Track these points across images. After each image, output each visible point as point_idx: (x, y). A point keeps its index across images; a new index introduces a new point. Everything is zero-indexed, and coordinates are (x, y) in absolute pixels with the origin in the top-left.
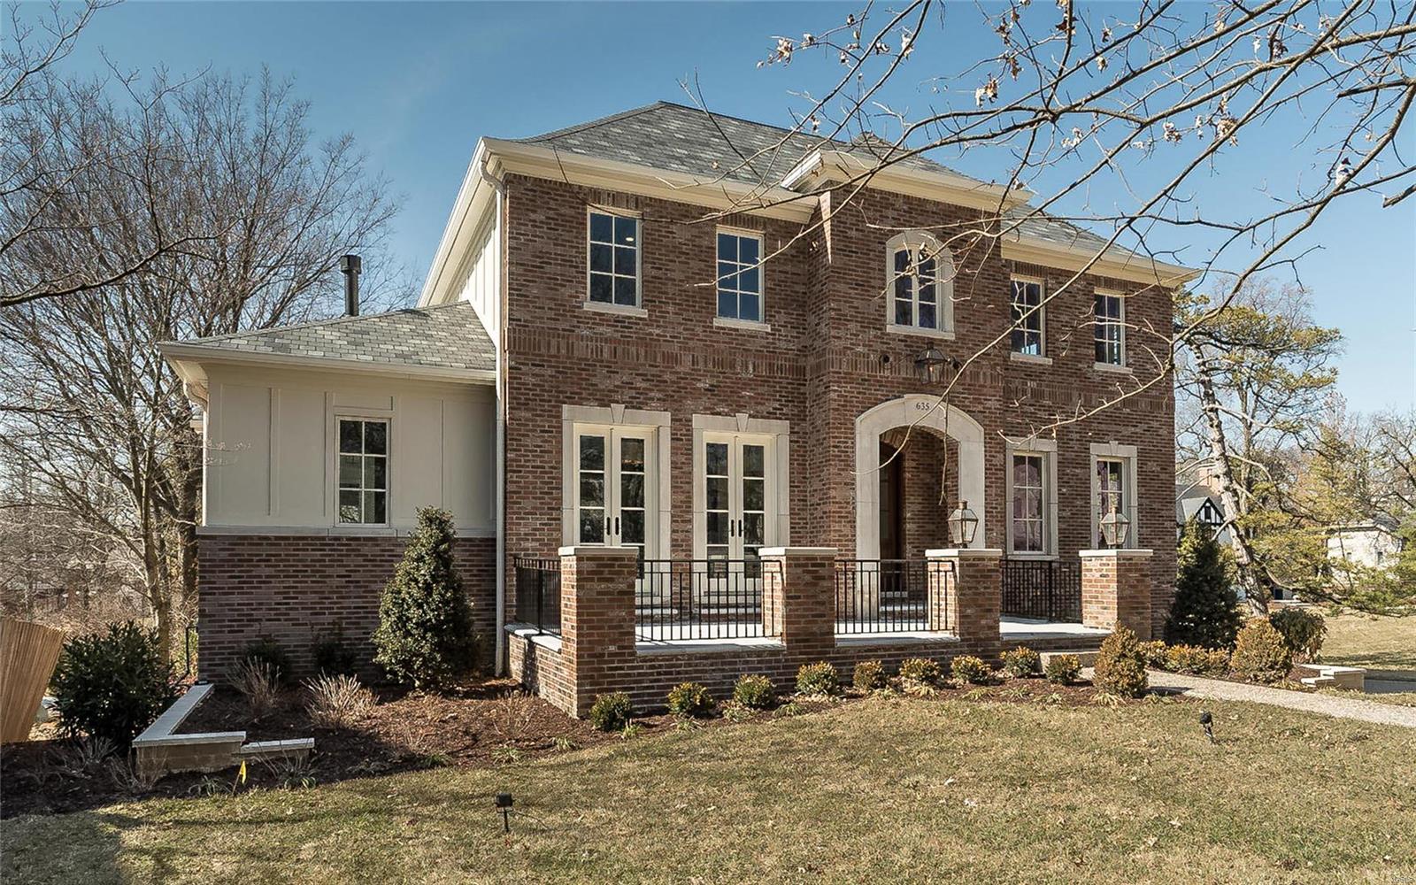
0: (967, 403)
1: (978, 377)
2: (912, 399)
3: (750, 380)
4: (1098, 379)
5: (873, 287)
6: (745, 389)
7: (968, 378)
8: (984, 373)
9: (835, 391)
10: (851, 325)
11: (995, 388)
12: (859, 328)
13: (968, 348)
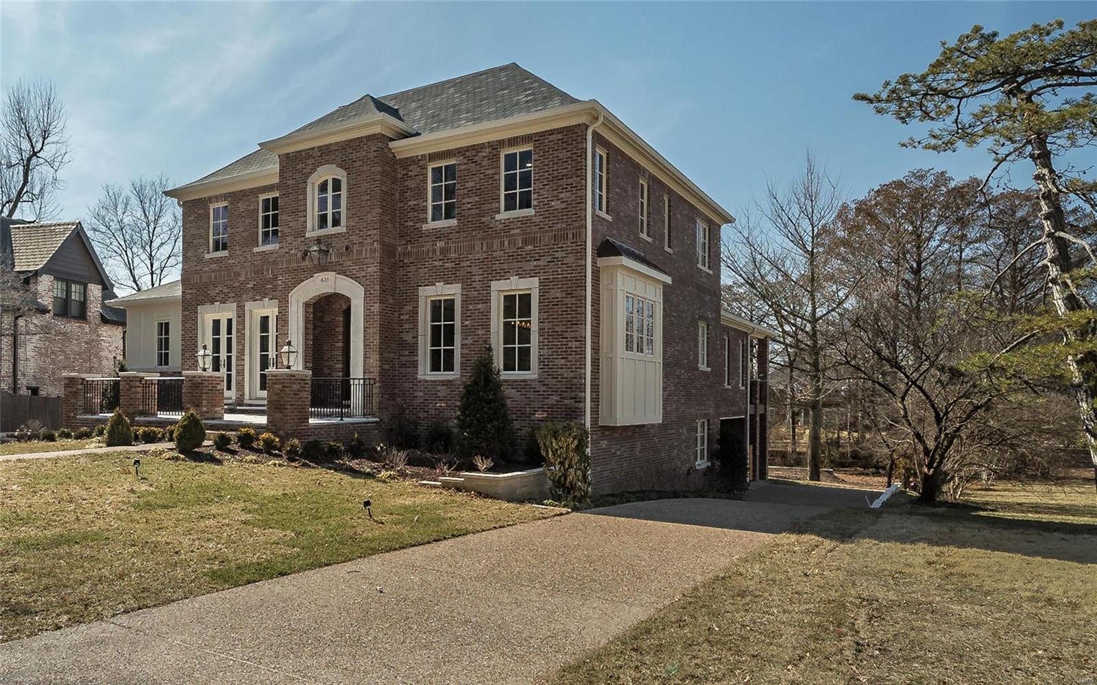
0: (354, 272)
1: (362, 254)
2: (319, 276)
3: (270, 278)
4: (501, 227)
5: (300, 211)
6: (267, 284)
7: (355, 255)
8: (366, 249)
9: (280, 280)
10: (288, 239)
11: (374, 257)
12: (293, 239)
13: (356, 235)
